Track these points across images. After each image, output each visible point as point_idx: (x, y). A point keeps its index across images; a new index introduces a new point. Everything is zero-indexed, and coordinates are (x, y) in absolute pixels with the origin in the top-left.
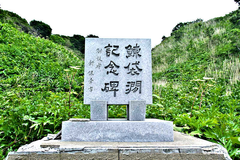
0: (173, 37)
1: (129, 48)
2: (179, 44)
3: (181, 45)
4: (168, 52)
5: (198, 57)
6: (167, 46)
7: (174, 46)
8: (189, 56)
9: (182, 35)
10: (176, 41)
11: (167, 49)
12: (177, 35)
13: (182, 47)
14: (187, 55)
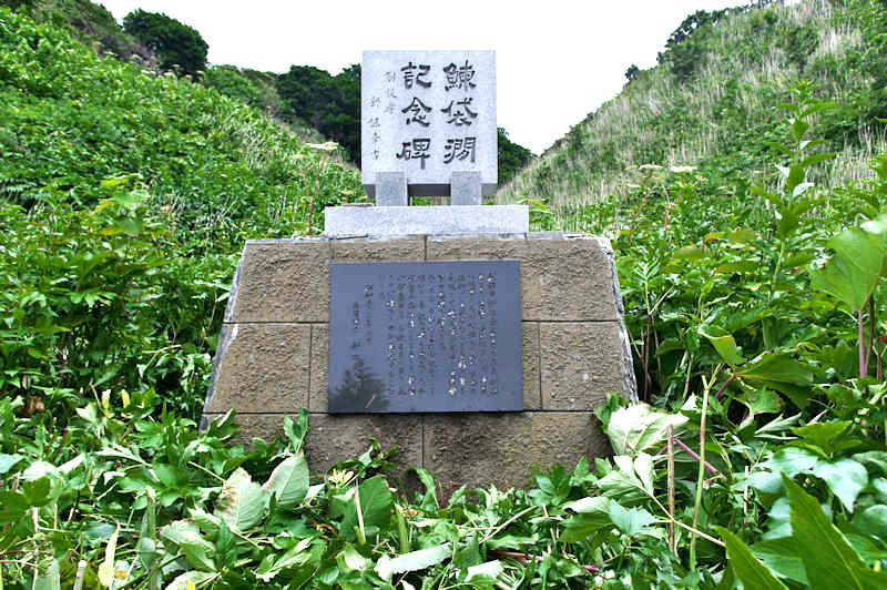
0: (668, 69)
1: (451, 70)
2: (686, 94)
3: (695, 100)
4: (642, 126)
5: (751, 145)
6: (640, 105)
7: (669, 103)
8: (719, 139)
9: (698, 59)
10: (675, 83)
11: (641, 116)
12: (679, 60)
13: (697, 108)
14: (710, 135)
